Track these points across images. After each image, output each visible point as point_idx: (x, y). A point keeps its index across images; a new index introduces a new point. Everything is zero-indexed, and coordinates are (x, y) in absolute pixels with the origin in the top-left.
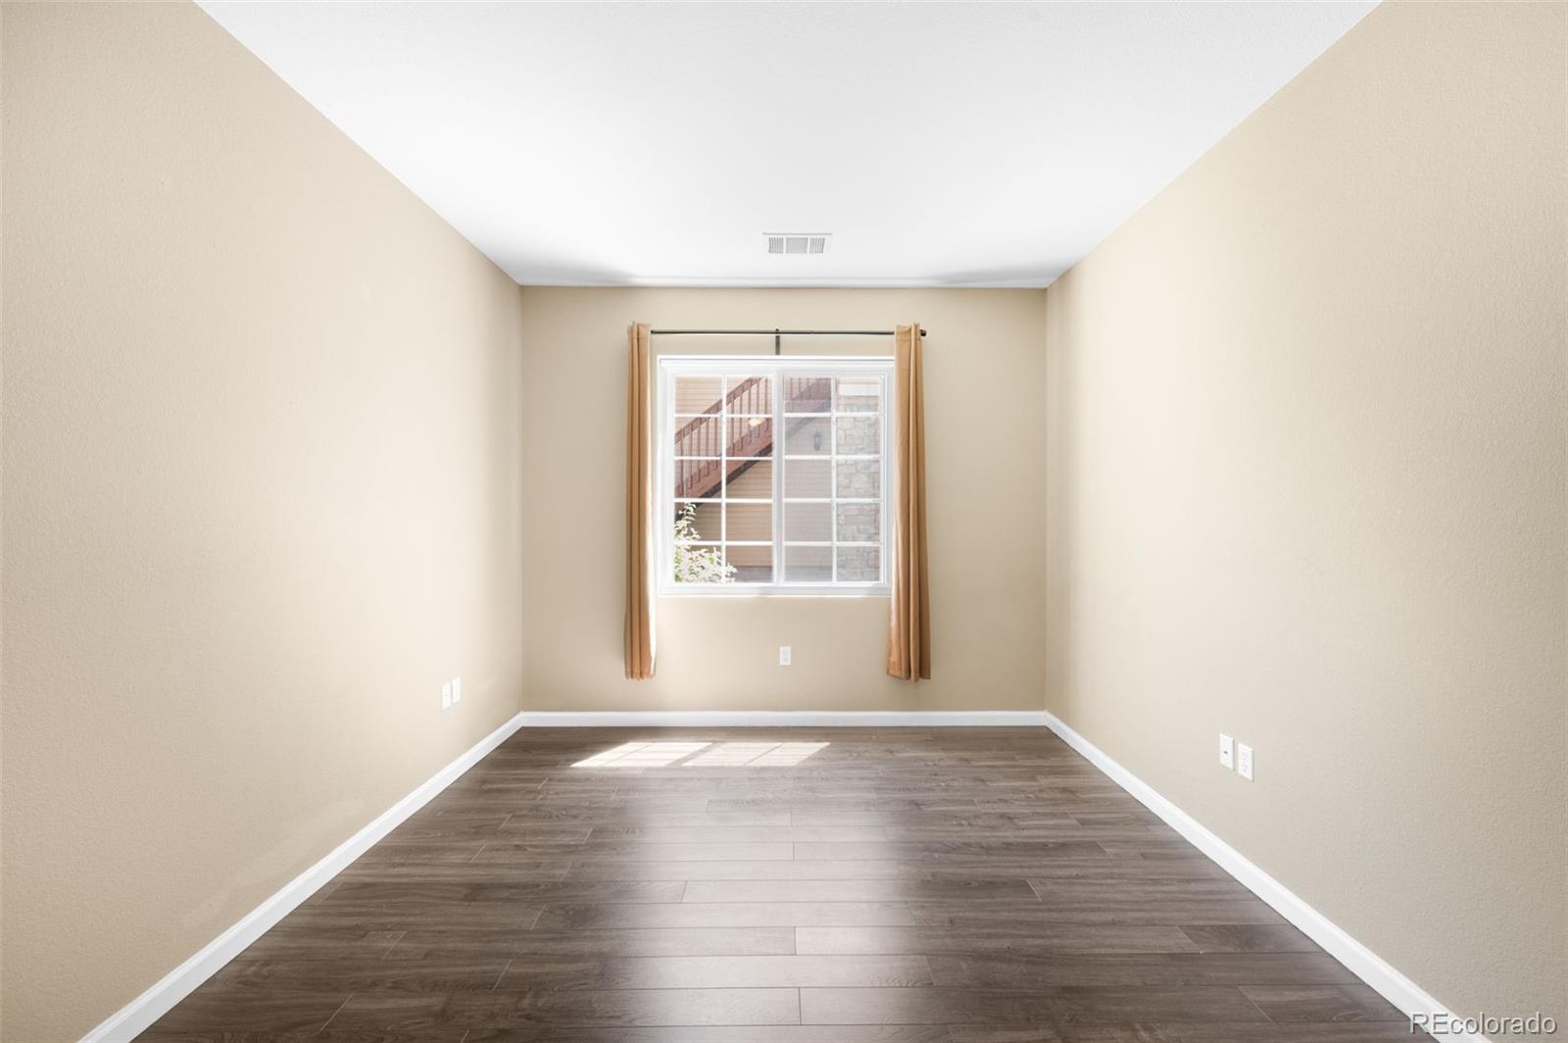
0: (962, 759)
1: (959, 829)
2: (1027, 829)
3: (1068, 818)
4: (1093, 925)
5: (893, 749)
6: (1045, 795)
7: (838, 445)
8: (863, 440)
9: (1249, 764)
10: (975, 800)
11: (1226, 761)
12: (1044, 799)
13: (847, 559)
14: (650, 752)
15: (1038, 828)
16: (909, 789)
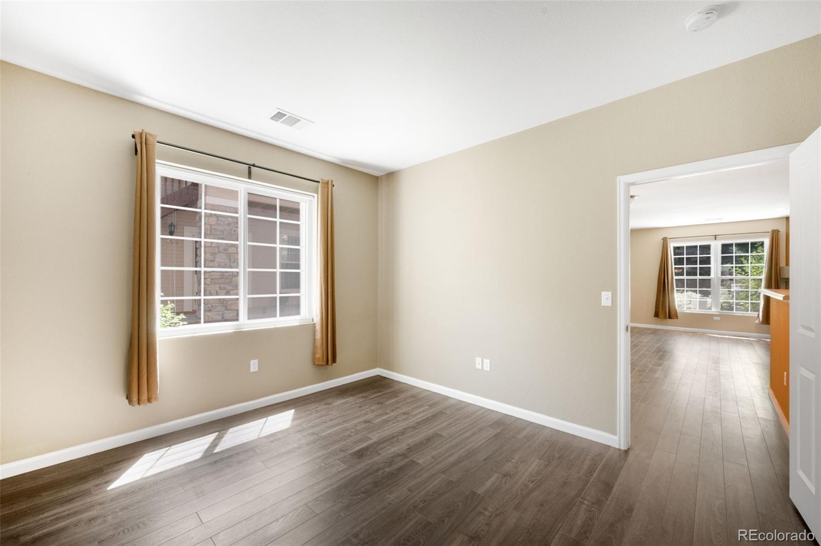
0: (363, 397)
1: (394, 425)
2: (418, 415)
3: (424, 406)
4: (468, 438)
5: (329, 402)
6: (408, 401)
7: (205, 233)
8: (223, 233)
9: (489, 365)
10: (388, 411)
11: (479, 367)
12: (409, 403)
13: (212, 306)
14: (170, 455)
15: (421, 413)
16: (357, 417)
